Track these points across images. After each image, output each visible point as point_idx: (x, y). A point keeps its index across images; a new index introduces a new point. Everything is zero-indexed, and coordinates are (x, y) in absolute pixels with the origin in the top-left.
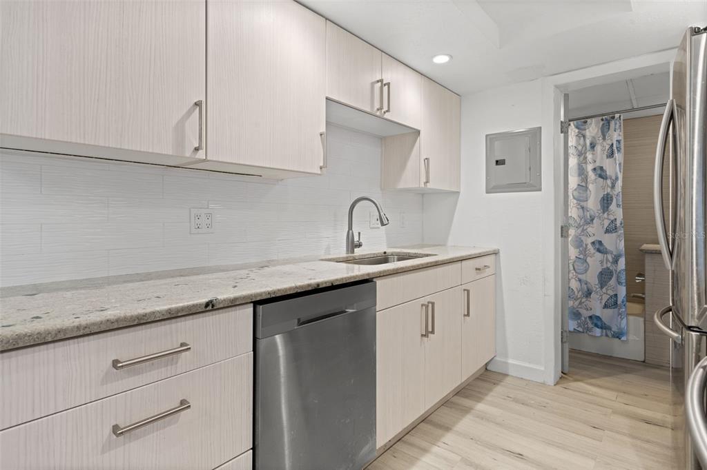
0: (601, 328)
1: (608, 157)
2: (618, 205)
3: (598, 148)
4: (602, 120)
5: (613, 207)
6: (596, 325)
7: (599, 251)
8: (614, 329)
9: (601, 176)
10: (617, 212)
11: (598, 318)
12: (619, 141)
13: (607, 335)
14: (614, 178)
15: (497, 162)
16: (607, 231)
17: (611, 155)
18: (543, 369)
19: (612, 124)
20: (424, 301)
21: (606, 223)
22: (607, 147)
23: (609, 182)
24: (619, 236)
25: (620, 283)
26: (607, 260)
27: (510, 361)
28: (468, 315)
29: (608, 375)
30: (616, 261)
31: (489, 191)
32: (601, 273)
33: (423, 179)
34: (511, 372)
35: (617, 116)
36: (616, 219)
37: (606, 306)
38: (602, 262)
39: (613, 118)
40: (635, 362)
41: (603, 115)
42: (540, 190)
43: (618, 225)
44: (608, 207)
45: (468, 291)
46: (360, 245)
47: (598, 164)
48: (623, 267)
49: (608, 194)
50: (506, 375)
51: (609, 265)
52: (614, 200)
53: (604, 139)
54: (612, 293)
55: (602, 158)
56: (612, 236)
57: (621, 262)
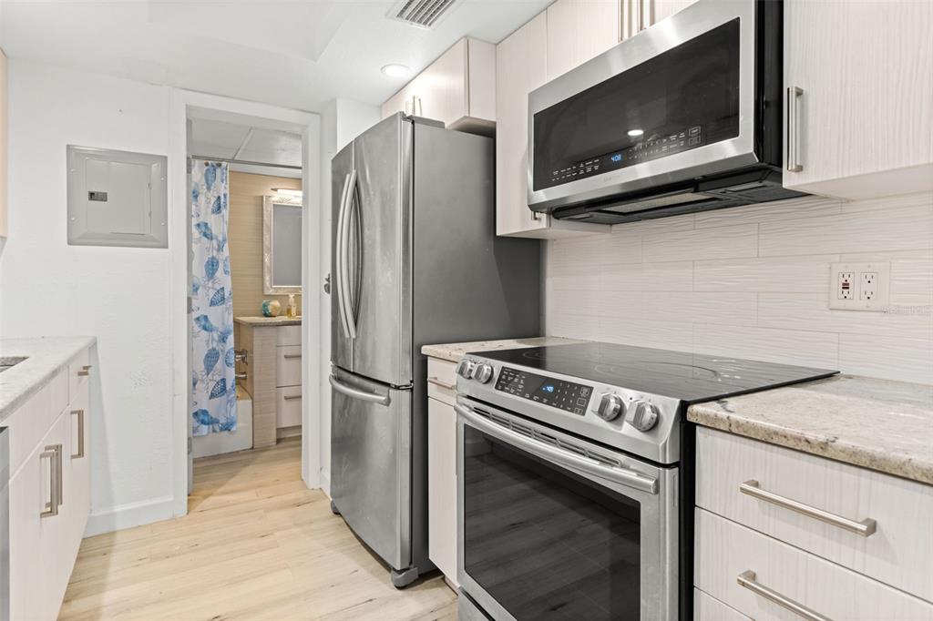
1: (213, 212)
2: (226, 272)
3: (202, 198)
4: (207, 164)
5: (219, 273)
6: (203, 422)
7: (205, 328)
8: (223, 421)
9: (205, 235)
10: (224, 280)
11: (205, 412)
12: (225, 195)
13: (214, 431)
14: (221, 239)
15: (92, 196)
16: (212, 304)
17: (218, 209)
19: (219, 171)
21: (212, 293)
22: (213, 200)
23: (215, 243)
24: (227, 308)
25: (229, 364)
26: (213, 339)
27: (118, 509)
28: (81, 454)
29: (232, 475)
30: (223, 339)
31: (74, 241)
32: (207, 356)
34: (119, 526)
35: (224, 164)
36: (223, 289)
37: (212, 396)
38: (207, 342)
39: (219, 165)
40: (245, 452)
42: (167, 247)
43: (227, 295)
44: (213, 274)
45: (80, 414)
47: (201, 220)
48: (233, 345)
49: (213, 258)
50: (113, 533)
51: (215, 345)
52: (221, 265)
53: (209, 188)
54: (218, 378)
55: (206, 214)
56: (219, 309)
57: (231, 339)
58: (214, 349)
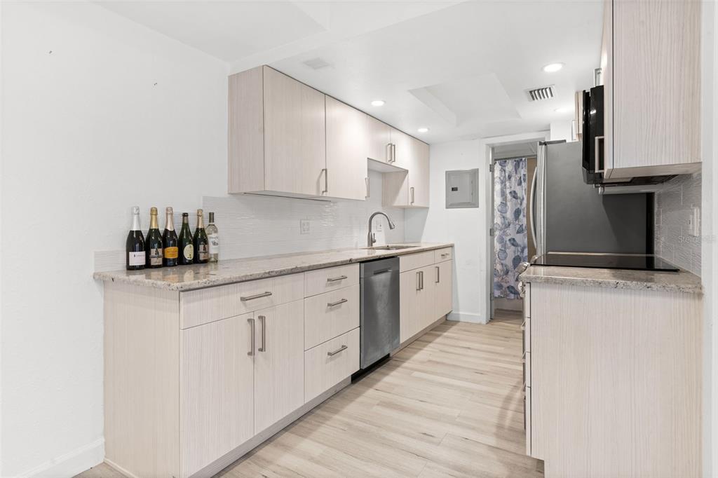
0: (515, 294)
1: (518, 185)
2: (524, 216)
3: (513, 179)
4: (515, 161)
5: (521, 216)
6: (511, 292)
7: (513, 245)
9: (514, 197)
10: (523, 220)
11: (512, 287)
12: (524, 175)
13: (517, 298)
14: (522, 198)
15: (453, 189)
16: (518, 232)
17: (520, 184)
18: (479, 315)
19: (521, 163)
20: (417, 271)
21: (518, 227)
22: (518, 179)
23: (519, 201)
24: (524, 235)
26: (518, 251)
27: (461, 313)
28: (438, 282)
30: (522, 251)
31: (447, 208)
32: (514, 259)
33: (410, 201)
34: (462, 319)
35: (524, 159)
36: (522, 225)
37: (517, 280)
38: (515, 252)
39: (521, 160)
41: (515, 158)
42: (478, 207)
43: (524, 227)
44: (518, 217)
45: (438, 268)
46: (375, 242)
47: (513, 189)
48: (527, 254)
49: (518, 209)
50: (458, 322)
51: (519, 253)
52: (522, 213)
53: (516, 173)
54: (520, 271)
55: (515, 186)
56: (521, 235)
57: (526, 251)
58: (518, 256)
